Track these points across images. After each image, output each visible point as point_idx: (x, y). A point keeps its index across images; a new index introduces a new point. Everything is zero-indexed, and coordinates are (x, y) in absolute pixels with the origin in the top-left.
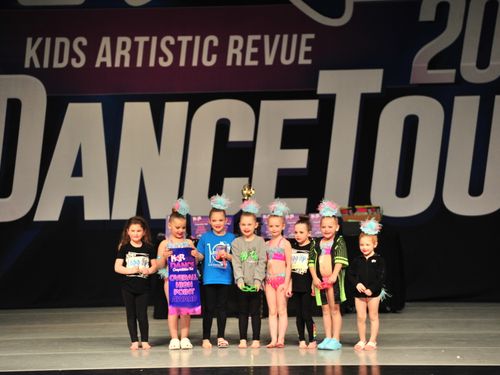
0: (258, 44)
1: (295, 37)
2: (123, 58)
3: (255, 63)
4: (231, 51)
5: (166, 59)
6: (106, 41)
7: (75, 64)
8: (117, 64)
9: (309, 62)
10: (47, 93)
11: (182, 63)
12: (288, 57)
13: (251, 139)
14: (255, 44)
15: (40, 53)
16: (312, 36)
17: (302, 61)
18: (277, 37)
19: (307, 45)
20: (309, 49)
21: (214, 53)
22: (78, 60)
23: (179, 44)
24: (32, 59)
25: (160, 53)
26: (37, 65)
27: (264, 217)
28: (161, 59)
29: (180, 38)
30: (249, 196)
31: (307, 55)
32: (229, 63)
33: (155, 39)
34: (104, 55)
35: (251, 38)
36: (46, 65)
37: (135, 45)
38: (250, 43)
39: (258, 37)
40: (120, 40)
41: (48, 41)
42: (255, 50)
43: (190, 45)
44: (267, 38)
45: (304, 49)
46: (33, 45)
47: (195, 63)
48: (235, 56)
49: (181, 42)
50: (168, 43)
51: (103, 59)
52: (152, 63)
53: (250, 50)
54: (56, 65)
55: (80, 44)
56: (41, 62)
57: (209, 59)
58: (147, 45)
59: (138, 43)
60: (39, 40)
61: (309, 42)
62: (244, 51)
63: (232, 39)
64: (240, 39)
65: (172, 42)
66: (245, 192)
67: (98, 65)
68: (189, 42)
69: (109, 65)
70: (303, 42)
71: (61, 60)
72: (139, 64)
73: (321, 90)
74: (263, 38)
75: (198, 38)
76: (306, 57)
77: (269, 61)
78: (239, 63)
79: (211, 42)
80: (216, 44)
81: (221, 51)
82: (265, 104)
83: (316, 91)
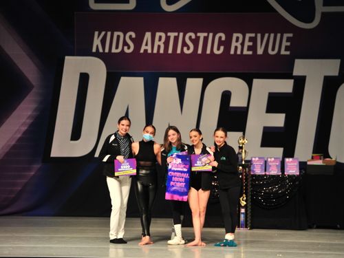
0: (253, 40)
1: (279, 35)
2: (159, 47)
3: (250, 53)
4: (234, 44)
5: (188, 49)
6: (148, 35)
7: (126, 50)
8: (155, 51)
9: (288, 53)
10: (107, 69)
11: (200, 51)
12: (273, 49)
13: (245, 105)
14: (251, 39)
15: (103, 42)
16: (291, 35)
17: (283, 52)
18: (267, 35)
19: (287, 41)
20: (289, 44)
21: (223, 45)
22: (129, 48)
23: (198, 38)
24: (97, 46)
25: (184, 44)
26: (101, 50)
27: (253, 159)
28: (185, 49)
29: (199, 34)
30: (243, 144)
31: (287, 48)
32: (232, 52)
33: (181, 34)
34: (147, 45)
35: (248, 36)
36: (107, 51)
37: (168, 38)
38: (247, 39)
39: (253, 35)
40: (158, 34)
41: (109, 33)
42: (251, 44)
43: (206, 39)
44: (259, 35)
45: (285, 43)
46: (98, 36)
47: (208, 52)
48: (236, 48)
49: (199, 37)
50: (190, 37)
51: (146, 47)
52: (179, 51)
53: (247, 43)
54: (114, 50)
55: (130, 36)
56: (104, 48)
57: (218, 49)
58: (176, 39)
59: (170, 37)
60: (103, 33)
61: (288, 39)
62: (243, 44)
63: (235, 35)
64: (240, 36)
65: (193, 37)
66: (240, 141)
67: (142, 51)
68: (205, 37)
69: (150, 51)
70: (284, 39)
71: (117, 48)
72: (170, 51)
73: (296, 73)
74: (256, 36)
75: (211, 35)
76: (286, 50)
77: (260, 51)
78: (239, 52)
79: (220, 38)
80: (223, 39)
81: (227, 44)
82: (256, 82)
83: (292, 73)
